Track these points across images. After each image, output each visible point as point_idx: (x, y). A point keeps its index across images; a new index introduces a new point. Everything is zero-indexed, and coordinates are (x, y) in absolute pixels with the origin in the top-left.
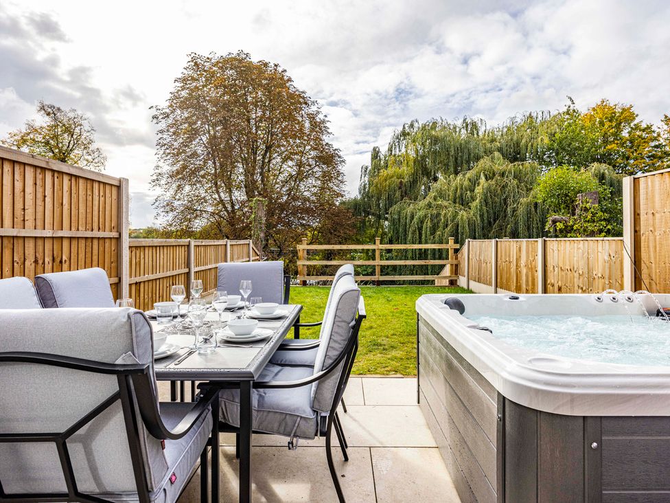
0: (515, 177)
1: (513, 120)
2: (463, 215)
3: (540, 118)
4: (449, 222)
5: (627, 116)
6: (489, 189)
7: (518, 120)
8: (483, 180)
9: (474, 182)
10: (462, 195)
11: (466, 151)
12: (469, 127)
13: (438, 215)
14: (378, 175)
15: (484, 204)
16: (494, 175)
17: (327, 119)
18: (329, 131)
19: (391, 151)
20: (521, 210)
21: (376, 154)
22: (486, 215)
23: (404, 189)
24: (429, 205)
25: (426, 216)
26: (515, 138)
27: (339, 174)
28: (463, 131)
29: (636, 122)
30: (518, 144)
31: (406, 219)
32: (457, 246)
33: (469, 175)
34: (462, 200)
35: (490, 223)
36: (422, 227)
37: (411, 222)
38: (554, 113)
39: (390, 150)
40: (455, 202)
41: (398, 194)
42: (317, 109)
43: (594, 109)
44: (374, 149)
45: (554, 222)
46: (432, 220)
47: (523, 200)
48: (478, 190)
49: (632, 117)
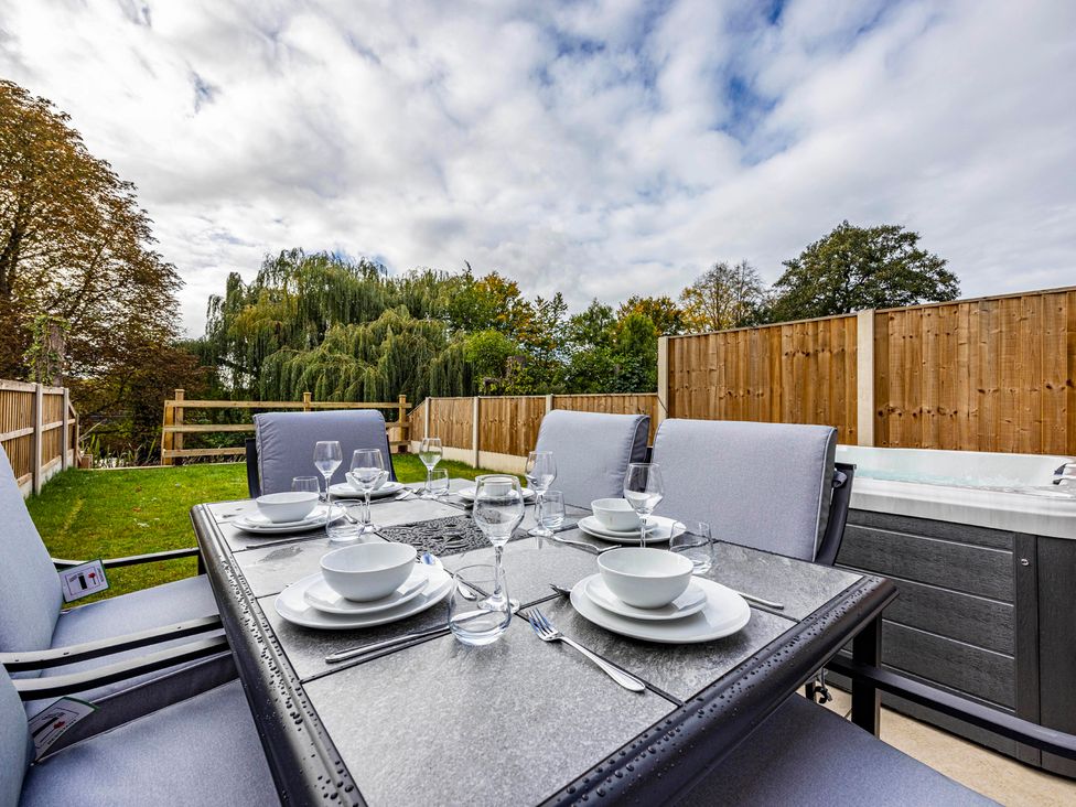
0: (424, 335)
1: (413, 273)
2: (370, 372)
3: (438, 278)
4: (352, 380)
5: (512, 291)
6: (397, 345)
7: (419, 275)
8: (390, 333)
9: (380, 336)
10: (365, 348)
11: (365, 298)
12: (368, 271)
13: (337, 370)
14: (242, 312)
15: (392, 361)
16: (401, 330)
17: (146, 216)
18: (152, 235)
19: (262, 282)
20: (432, 371)
21: (234, 282)
22: (394, 373)
23: (282, 334)
24: (323, 358)
25: (319, 371)
26: (416, 293)
27: (169, 301)
28: (361, 275)
29: (519, 298)
30: (419, 301)
31: (290, 373)
32: (410, 406)
33: (373, 325)
34: (365, 355)
35: (397, 383)
36: (314, 384)
37: (298, 378)
38: (452, 274)
39: (260, 280)
40: (356, 356)
41: (274, 340)
42: (126, 196)
43: (486, 279)
44: (232, 275)
45: (488, 383)
46: (328, 377)
47: (434, 360)
48: (386, 344)
49: (515, 293)
